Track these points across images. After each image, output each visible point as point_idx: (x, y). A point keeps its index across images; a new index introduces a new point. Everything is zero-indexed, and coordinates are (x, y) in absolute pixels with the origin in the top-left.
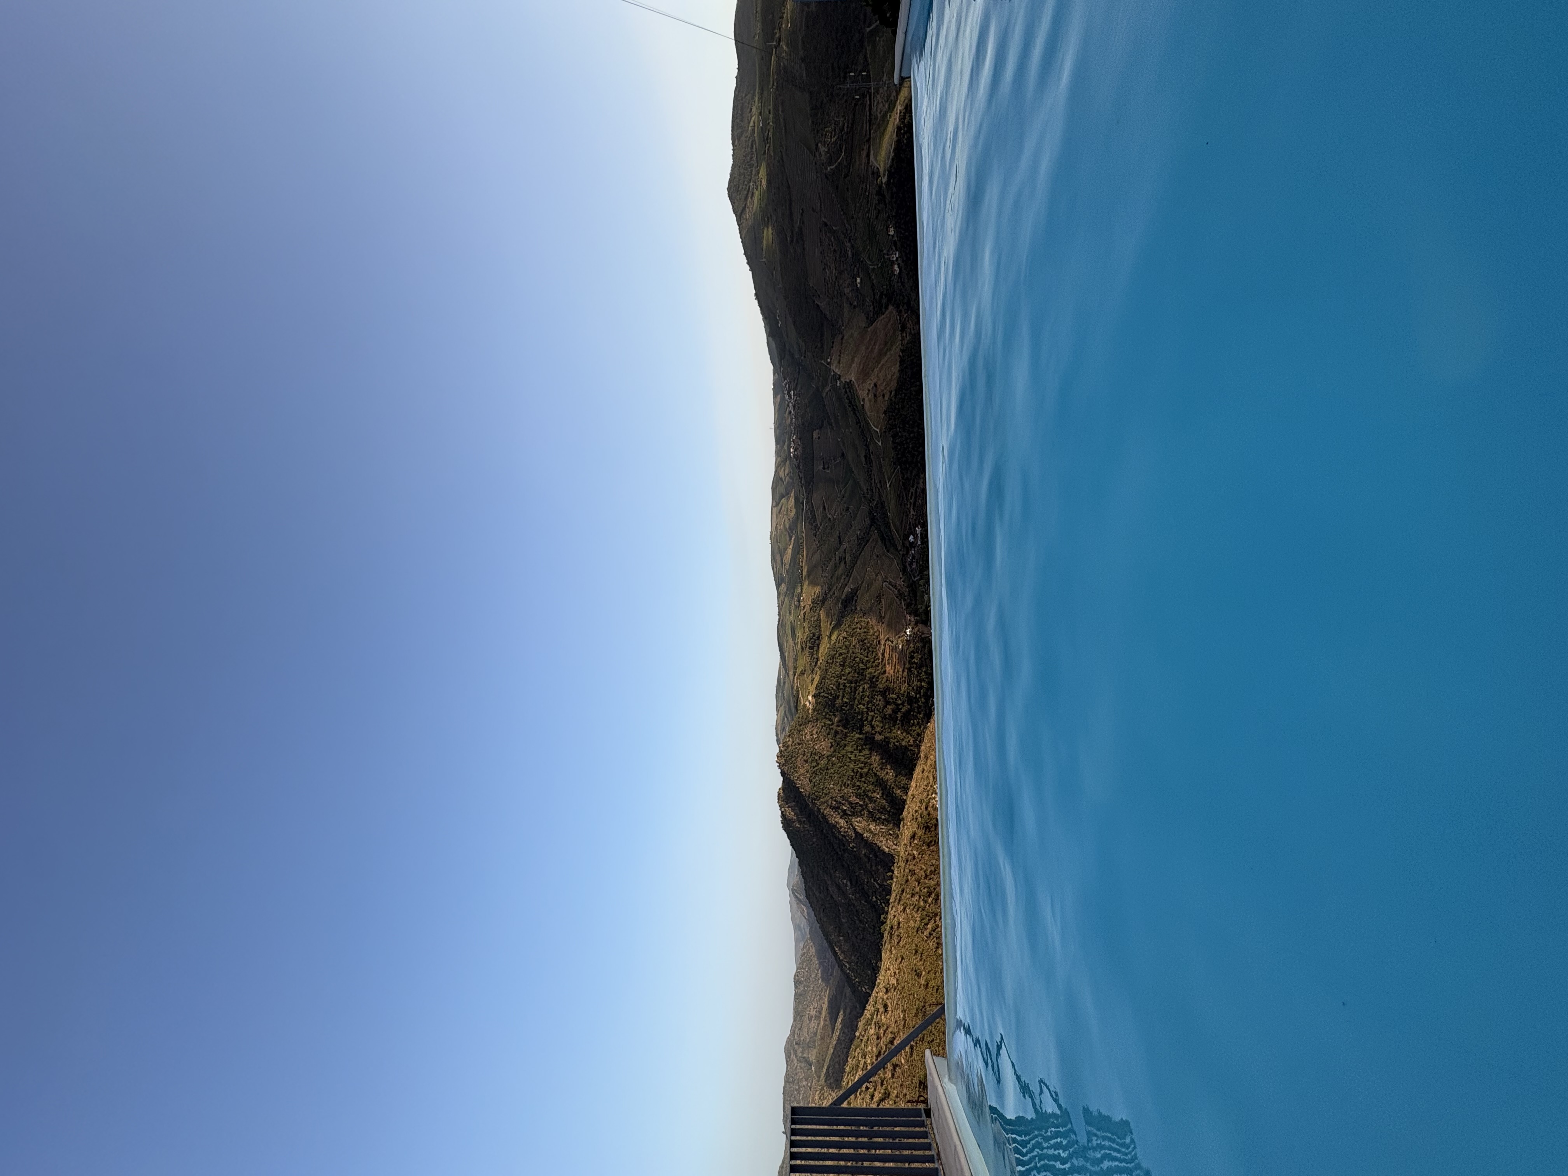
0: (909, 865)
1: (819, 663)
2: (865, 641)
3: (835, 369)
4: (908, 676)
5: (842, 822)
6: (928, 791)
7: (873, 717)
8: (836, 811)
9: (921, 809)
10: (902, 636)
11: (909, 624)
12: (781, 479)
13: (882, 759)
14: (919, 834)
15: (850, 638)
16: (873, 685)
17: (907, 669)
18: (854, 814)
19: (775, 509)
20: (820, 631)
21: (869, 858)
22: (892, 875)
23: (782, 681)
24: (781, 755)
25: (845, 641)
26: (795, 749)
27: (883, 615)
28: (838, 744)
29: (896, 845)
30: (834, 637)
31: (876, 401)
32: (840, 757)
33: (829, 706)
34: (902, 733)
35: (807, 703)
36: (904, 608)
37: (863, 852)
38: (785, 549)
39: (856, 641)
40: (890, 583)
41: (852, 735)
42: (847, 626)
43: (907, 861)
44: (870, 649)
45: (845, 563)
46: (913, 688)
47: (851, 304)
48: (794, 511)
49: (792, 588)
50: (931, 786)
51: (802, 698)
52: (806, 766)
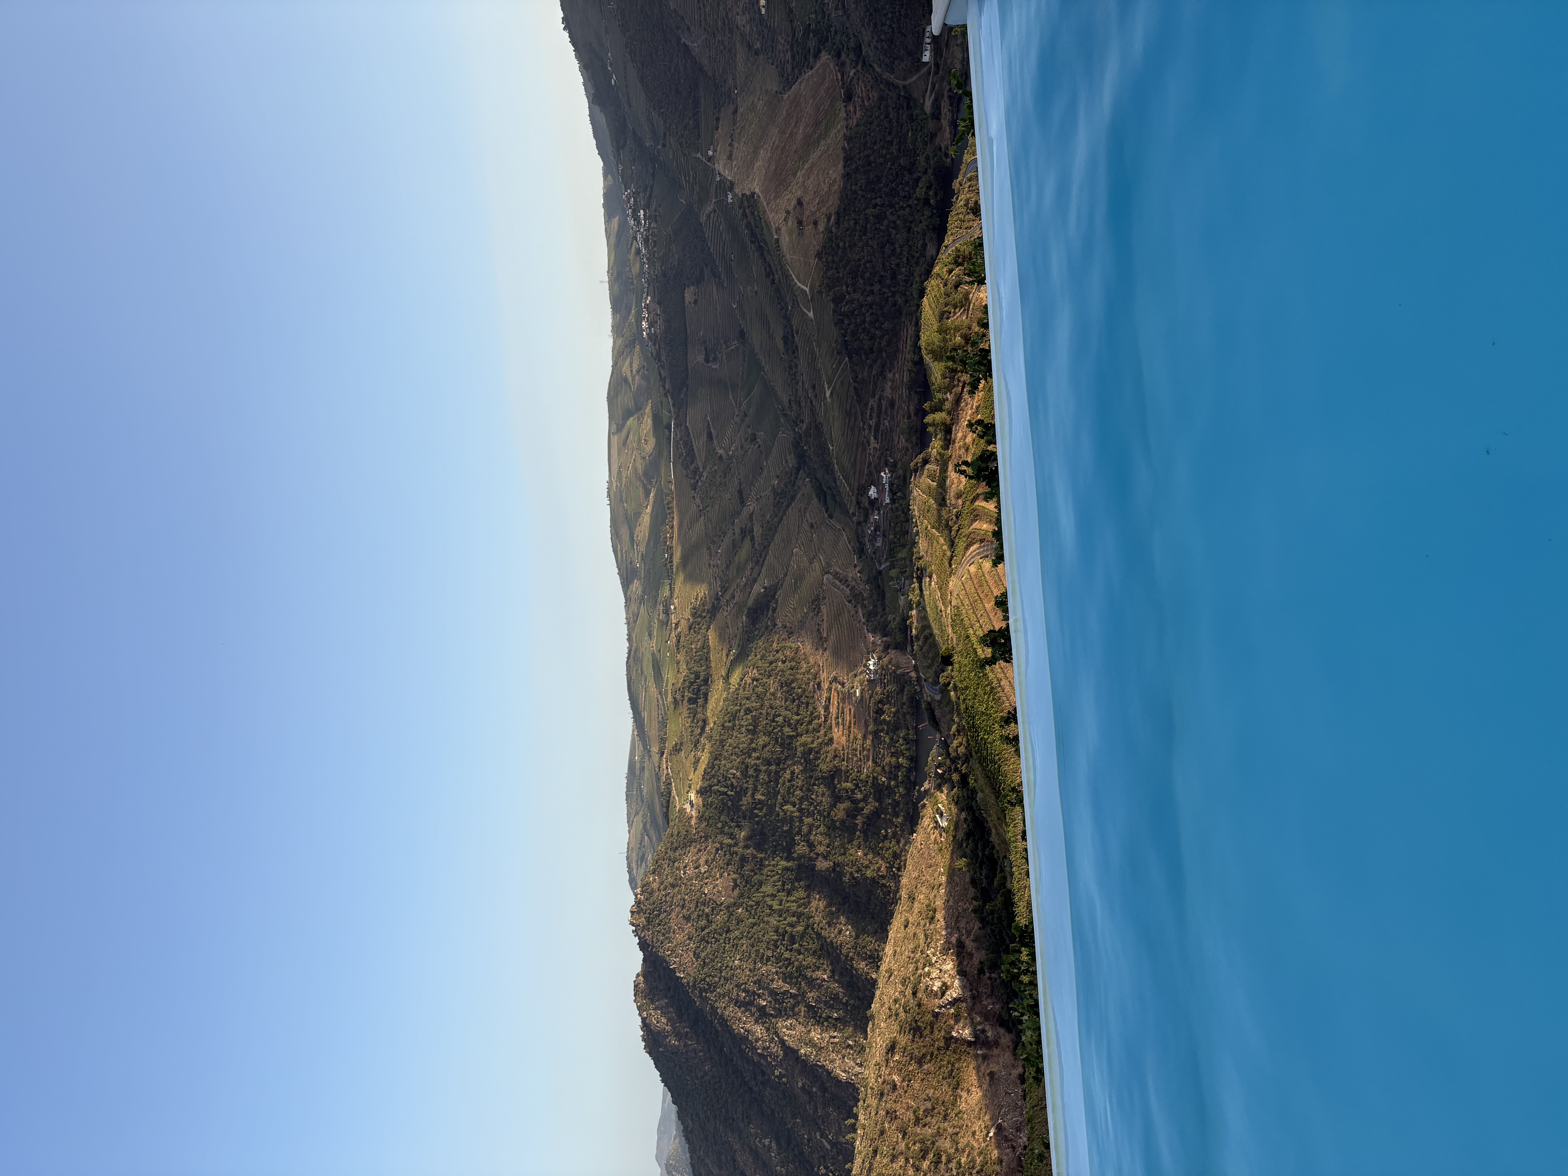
0: (886, 1102)
1: (707, 729)
2: (793, 685)
3: (723, 169)
4: (874, 746)
5: (759, 1030)
6: (917, 962)
7: (811, 826)
8: (746, 1011)
9: (905, 996)
10: (861, 673)
11: (873, 651)
12: (626, 380)
13: (829, 905)
14: (903, 1043)
15: (765, 680)
16: (810, 765)
17: (871, 733)
18: (781, 1013)
19: (615, 439)
20: (708, 667)
21: (809, 1093)
22: (855, 1124)
23: (638, 766)
24: (637, 910)
25: (756, 686)
26: (666, 896)
27: (825, 635)
28: (747, 882)
29: (861, 1065)
30: (735, 679)
31: (801, 233)
32: (752, 906)
33: (729, 811)
34: (865, 855)
35: (687, 807)
36: (863, 620)
37: (800, 1084)
38: (638, 515)
39: (776, 684)
40: (836, 575)
41: (773, 863)
42: (759, 657)
43: (882, 1094)
44: (803, 700)
45: (752, 539)
46: (883, 768)
47: (750, 47)
48: (652, 442)
49: (652, 586)
50: (922, 952)
51: (677, 798)
52: (688, 927)
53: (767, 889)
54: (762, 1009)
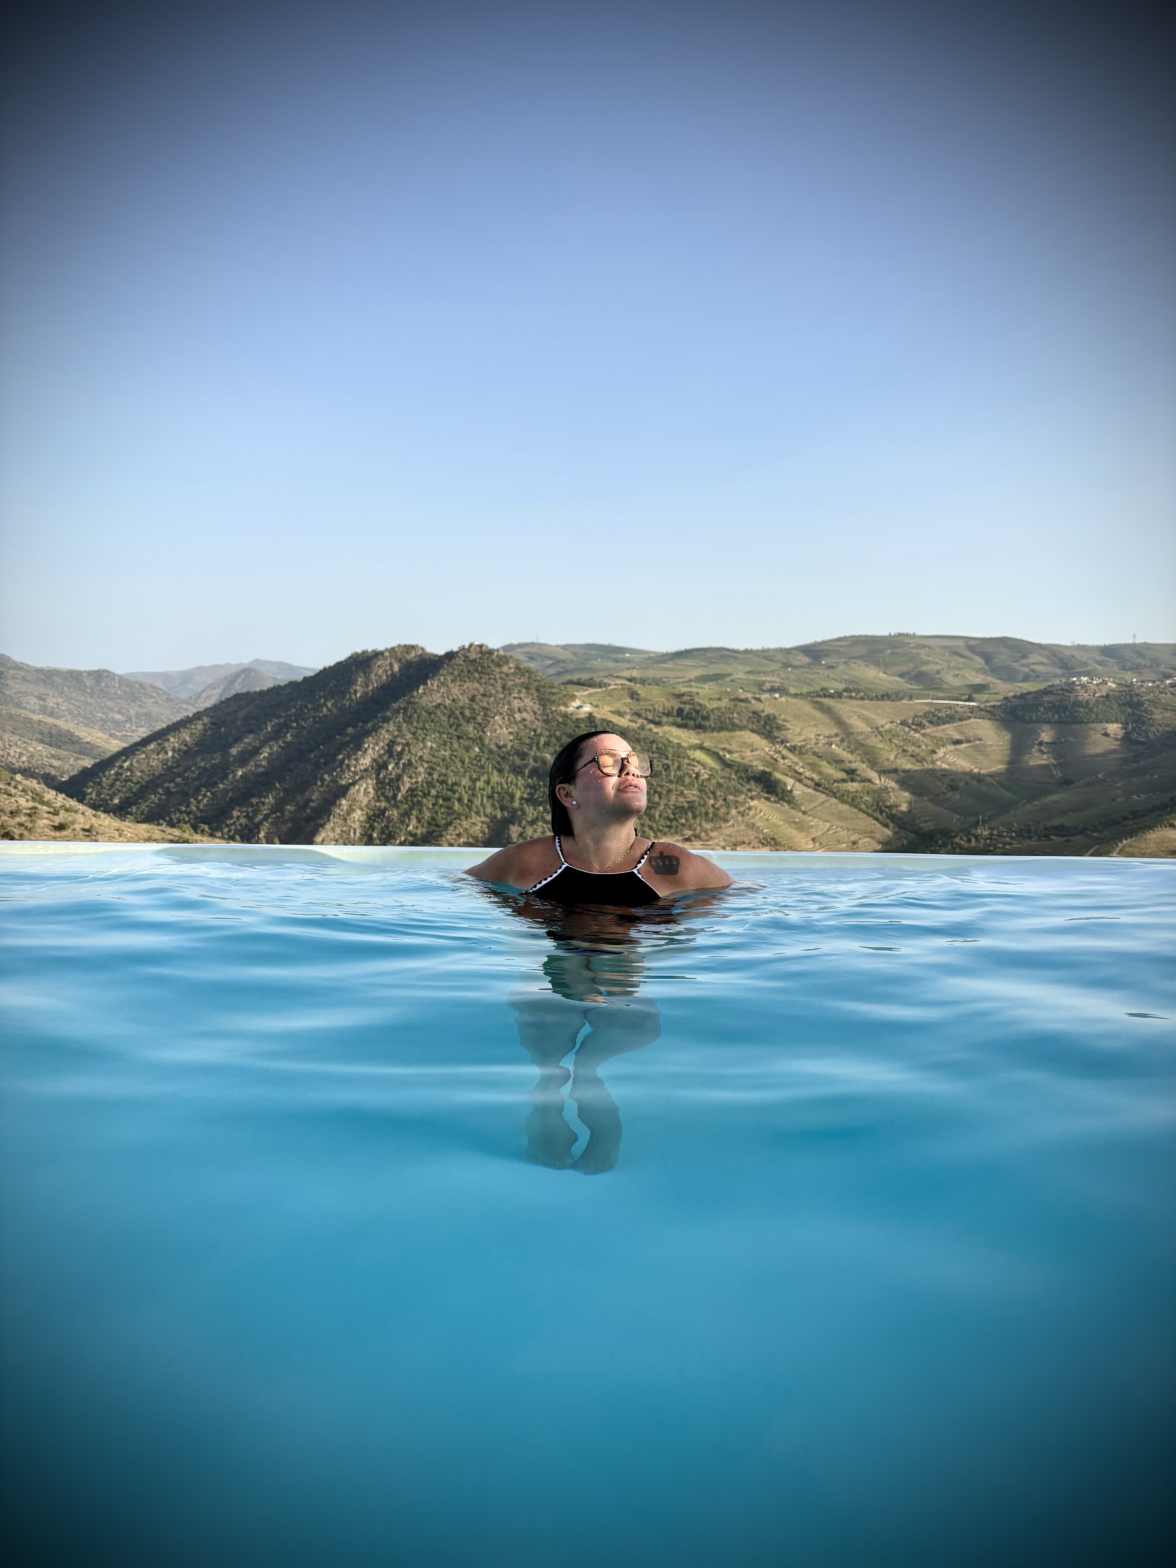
19: (961, 643)
21: (304, 807)
23: (620, 656)
24: (485, 652)
25: (690, 777)
26: (495, 679)
28: (503, 758)
32: (480, 761)
35: (577, 703)
37: (314, 797)
38: (878, 664)
39: (692, 798)
48: (956, 681)
51: (586, 693)
52: (464, 700)
53: (496, 778)
54: (384, 766)
